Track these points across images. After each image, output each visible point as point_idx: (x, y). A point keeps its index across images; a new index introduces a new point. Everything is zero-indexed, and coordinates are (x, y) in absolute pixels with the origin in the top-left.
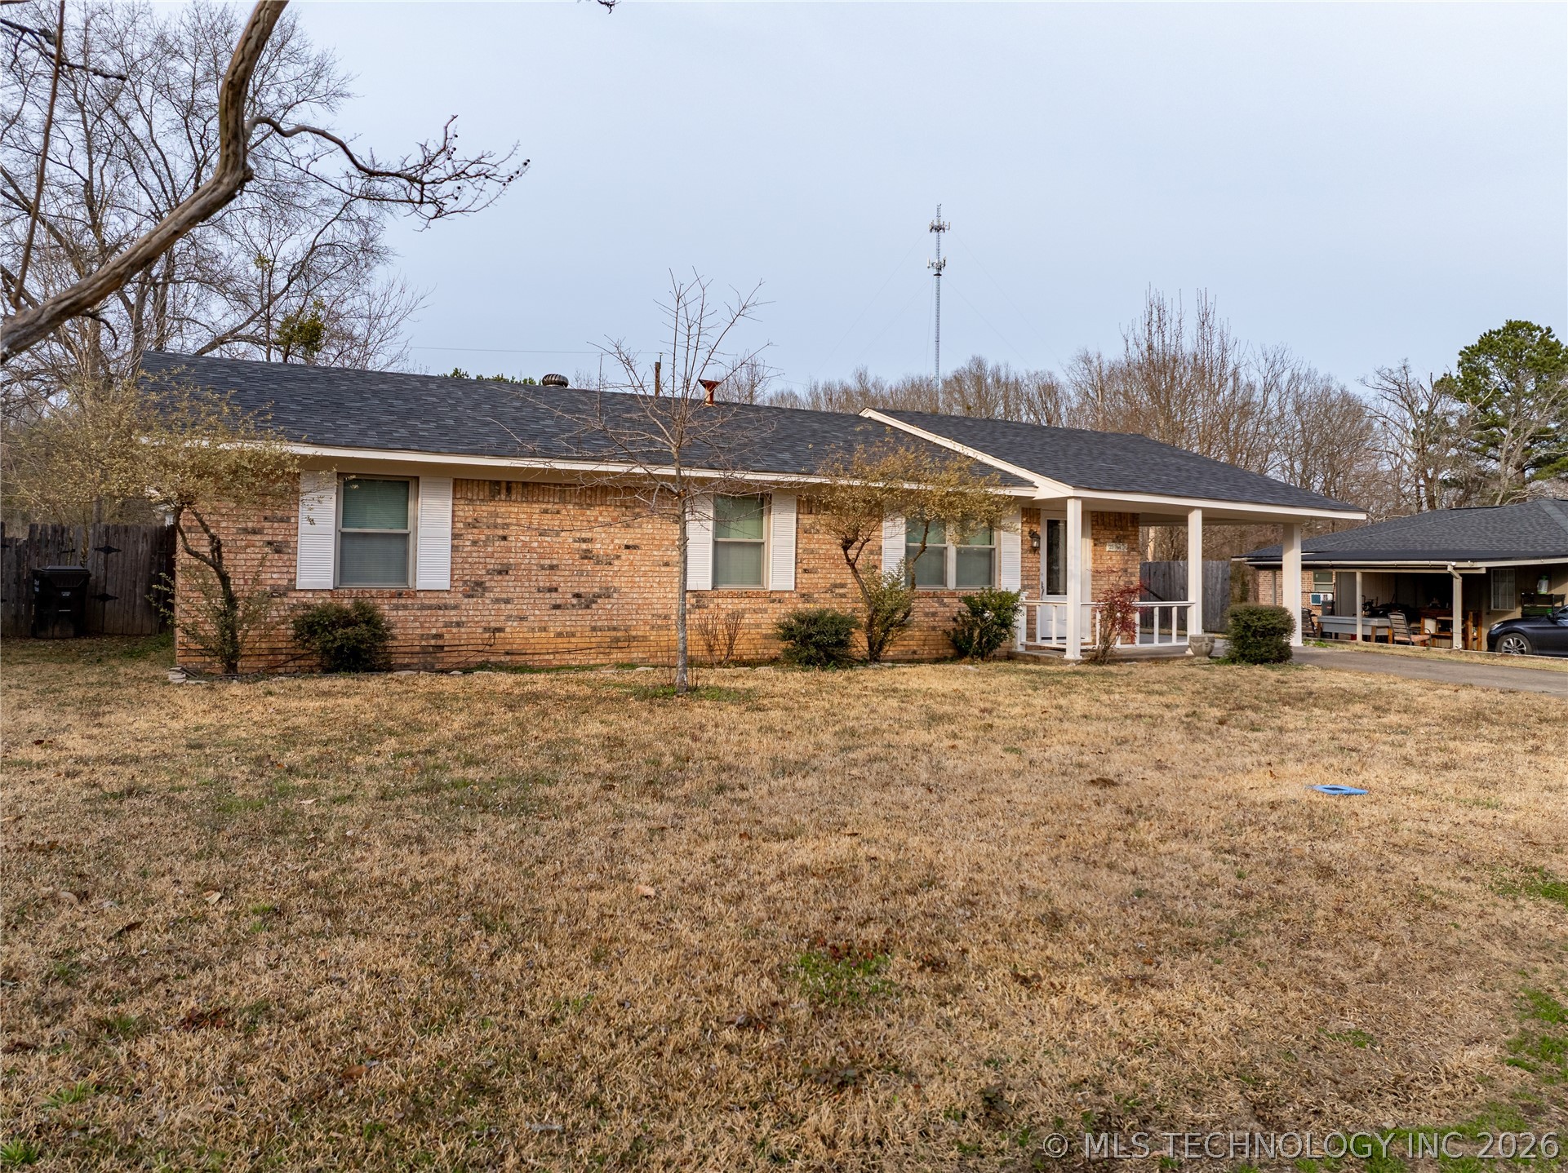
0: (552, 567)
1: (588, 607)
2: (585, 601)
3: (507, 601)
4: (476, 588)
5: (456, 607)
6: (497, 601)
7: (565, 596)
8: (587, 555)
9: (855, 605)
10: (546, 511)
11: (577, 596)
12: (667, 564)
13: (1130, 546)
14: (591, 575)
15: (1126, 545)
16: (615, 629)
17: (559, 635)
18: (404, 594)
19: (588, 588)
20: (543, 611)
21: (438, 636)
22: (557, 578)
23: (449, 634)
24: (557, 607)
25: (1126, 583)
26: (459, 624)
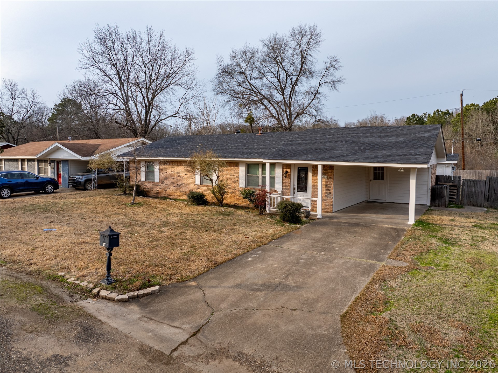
0: (173, 178)
1: (179, 187)
2: (179, 186)
3: (167, 185)
4: (163, 182)
5: (160, 185)
6: (166, 185)
7: (175, 185)
8: (179, 176)
9: (232, 191)
10: (172, 167)
11: (177, 184)
12: (192, 178)
13: (329, 176)
14: (180, 180)
15: (326, 176)
16: (184, 192)
17: (175, 192)
18: (154, 182)
19: (179, 183)
20: (172, 187)
21: (158, 191)
22: (175, 181)
23: (160, 190)
24: (174, 186)
25: (326, 190)
26: (161, 189)
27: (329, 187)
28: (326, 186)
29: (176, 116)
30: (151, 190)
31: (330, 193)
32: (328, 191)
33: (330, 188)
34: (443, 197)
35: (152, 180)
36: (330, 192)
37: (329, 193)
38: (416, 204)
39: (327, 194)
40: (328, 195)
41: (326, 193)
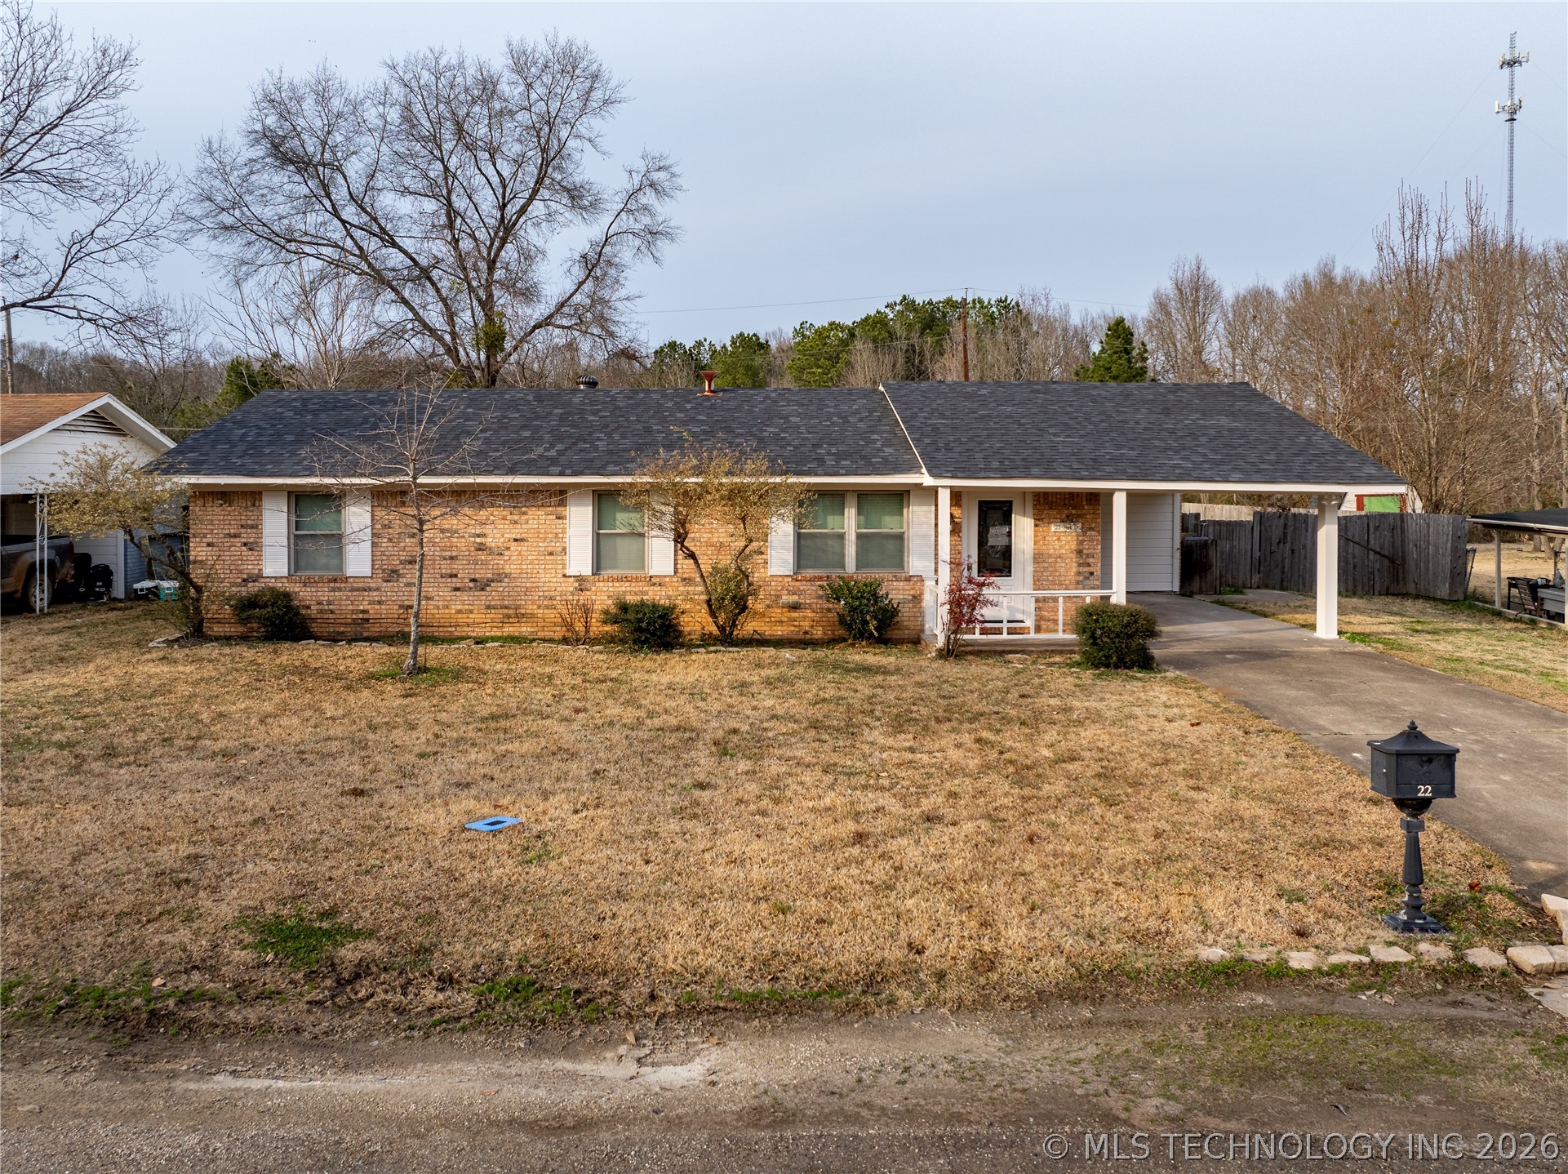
0: (452, 558)
1: (483, 590)
2: (481, 585)
4: (392, 575)
5: (377, 589)
6: (409, 584)
7: (463, 580)
8: (481, 548)
11: (474, 580)
12: (551, 554)
13: (1087, 525)
14: (485, 563)
15: (1080, 525)
16: (506, 607)
17: (459, 612)
18: (338, 580)
19: (482, 574)
20: (446, 593)
21: (364, 612)
22: (457, 566)
23: (373, 610)
24: (457, 589)
25: (1080, 565)
26: (379, 603)
27: (1088, 556)
28: (1080, 552)
29: (41, 308)
30: (321, 611)
31: (1092, 574)
32: (1086, 569)
33: (1091, 560)
34: (1211, 567)
35: (326, 568)
36: (1091, 569)
37: (1087, 575)
38: (1128, 593)
39: (1081, 578)
40: (1087, 578)
41: (1079, 573)
